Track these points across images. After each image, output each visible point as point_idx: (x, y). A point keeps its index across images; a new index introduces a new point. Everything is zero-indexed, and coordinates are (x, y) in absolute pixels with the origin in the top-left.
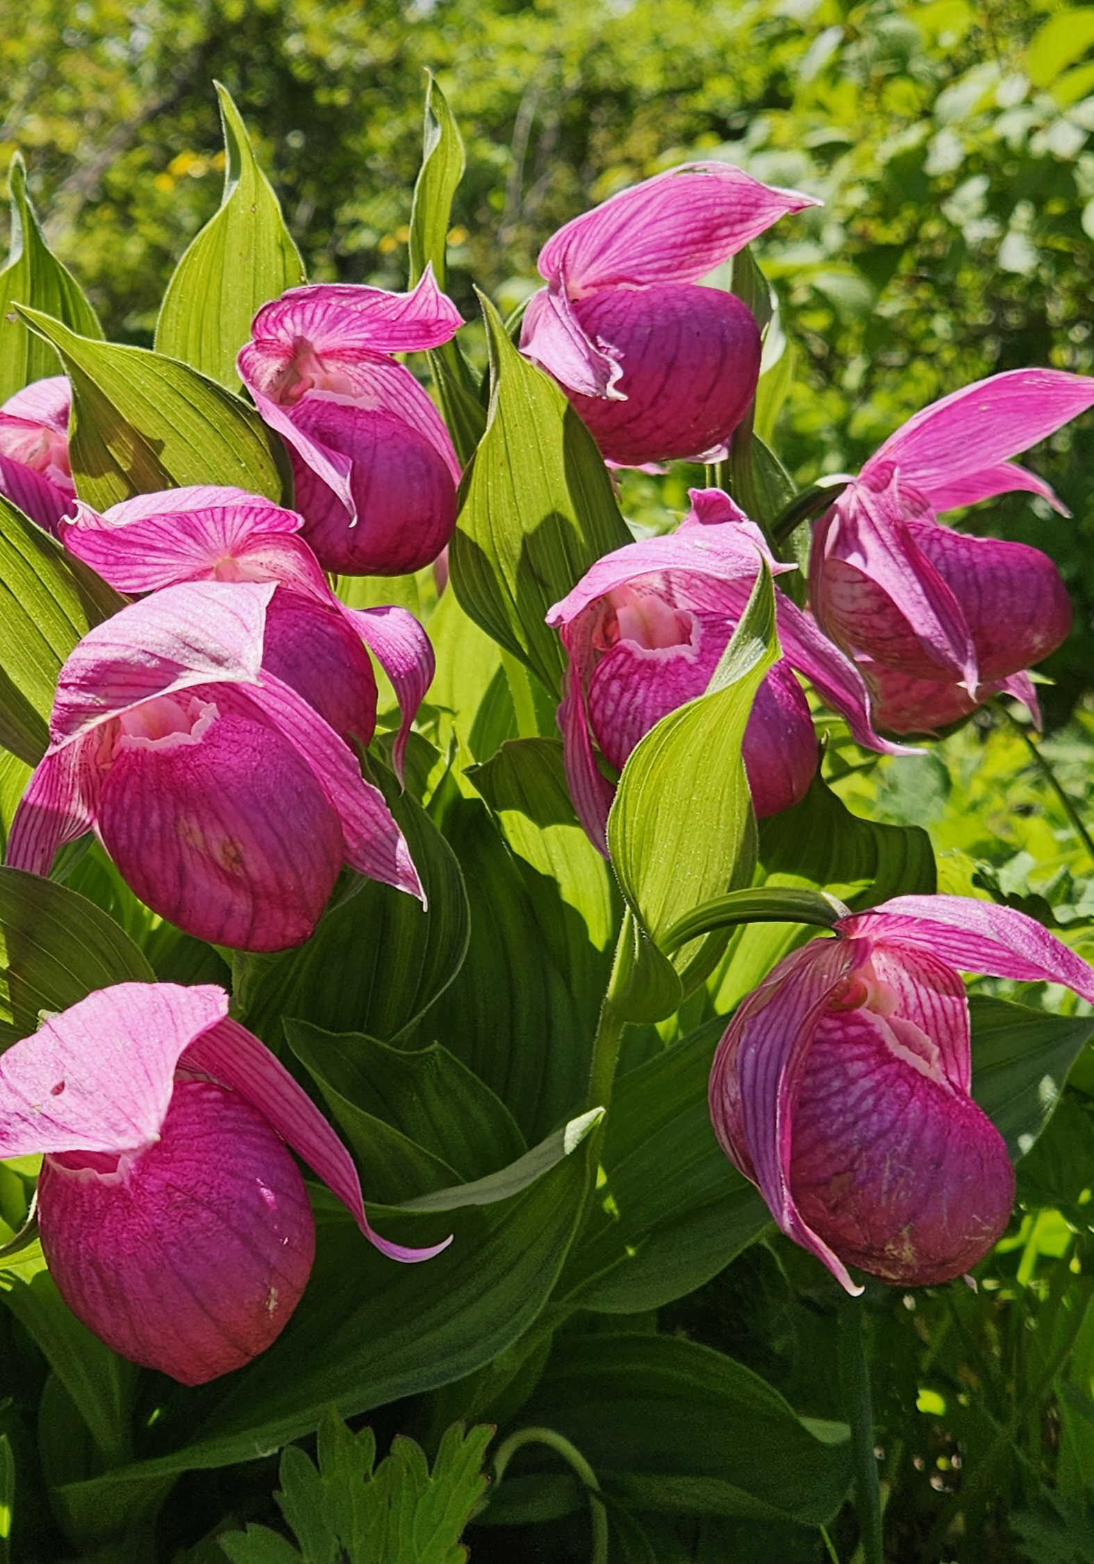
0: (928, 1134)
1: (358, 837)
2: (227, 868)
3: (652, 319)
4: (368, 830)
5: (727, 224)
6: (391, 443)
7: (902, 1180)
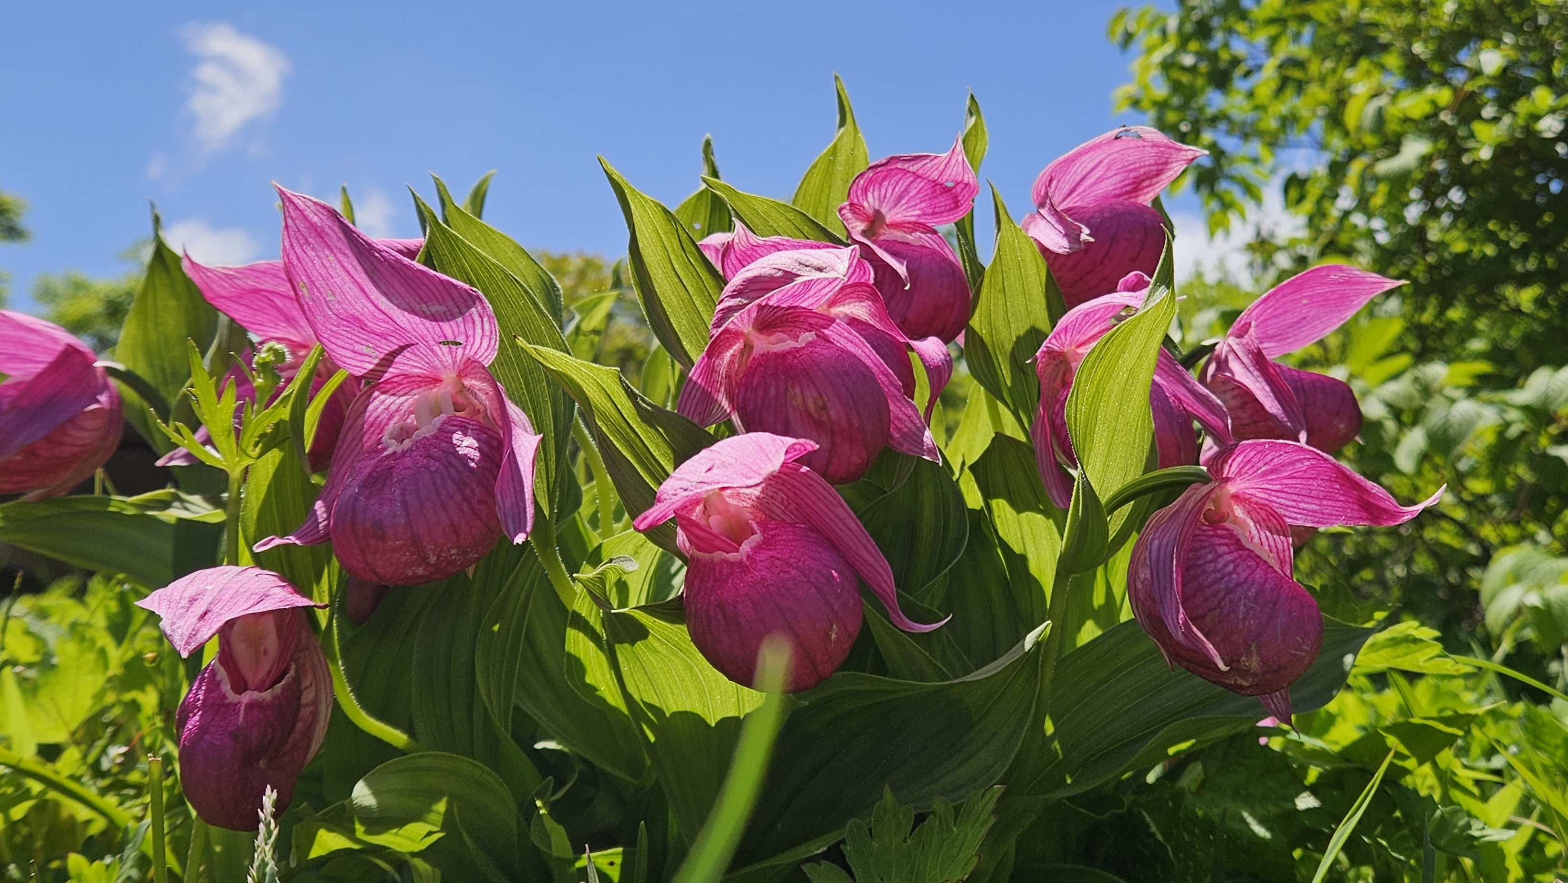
0: (1268, 587)
1: (899, 430)
4: (906, 426)
5: (1148, 178)
7: (1251, 613)
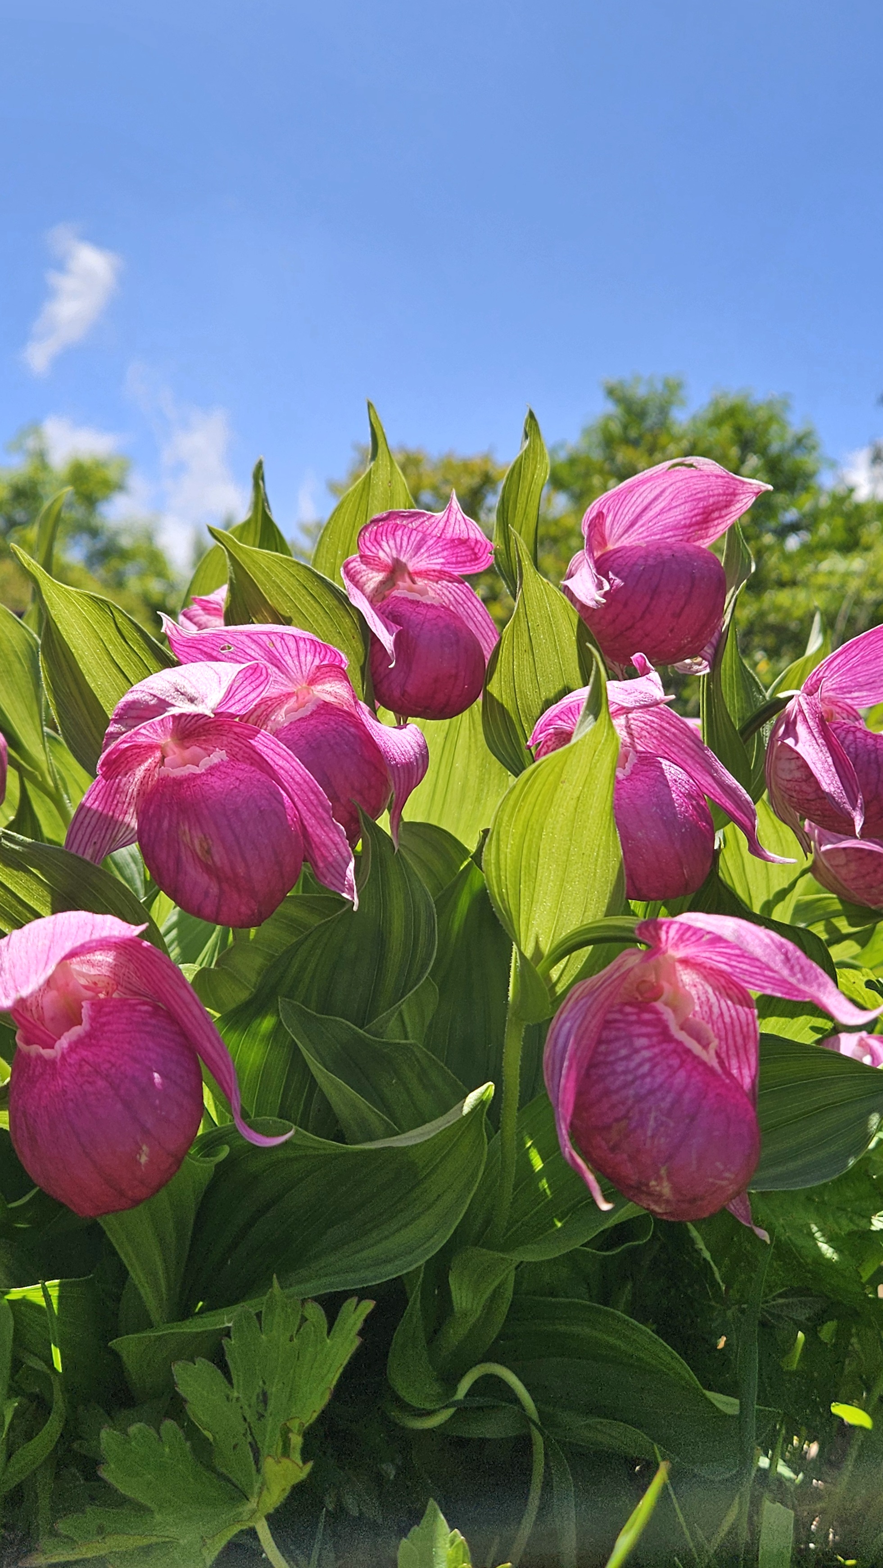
0: (687, 1096)
1: (324, 858)
2: (203, 858)
3: (647, 561)
4: (331, 854)
5: (717, 509)
6: (434, 622)
7: (662, 1129)
